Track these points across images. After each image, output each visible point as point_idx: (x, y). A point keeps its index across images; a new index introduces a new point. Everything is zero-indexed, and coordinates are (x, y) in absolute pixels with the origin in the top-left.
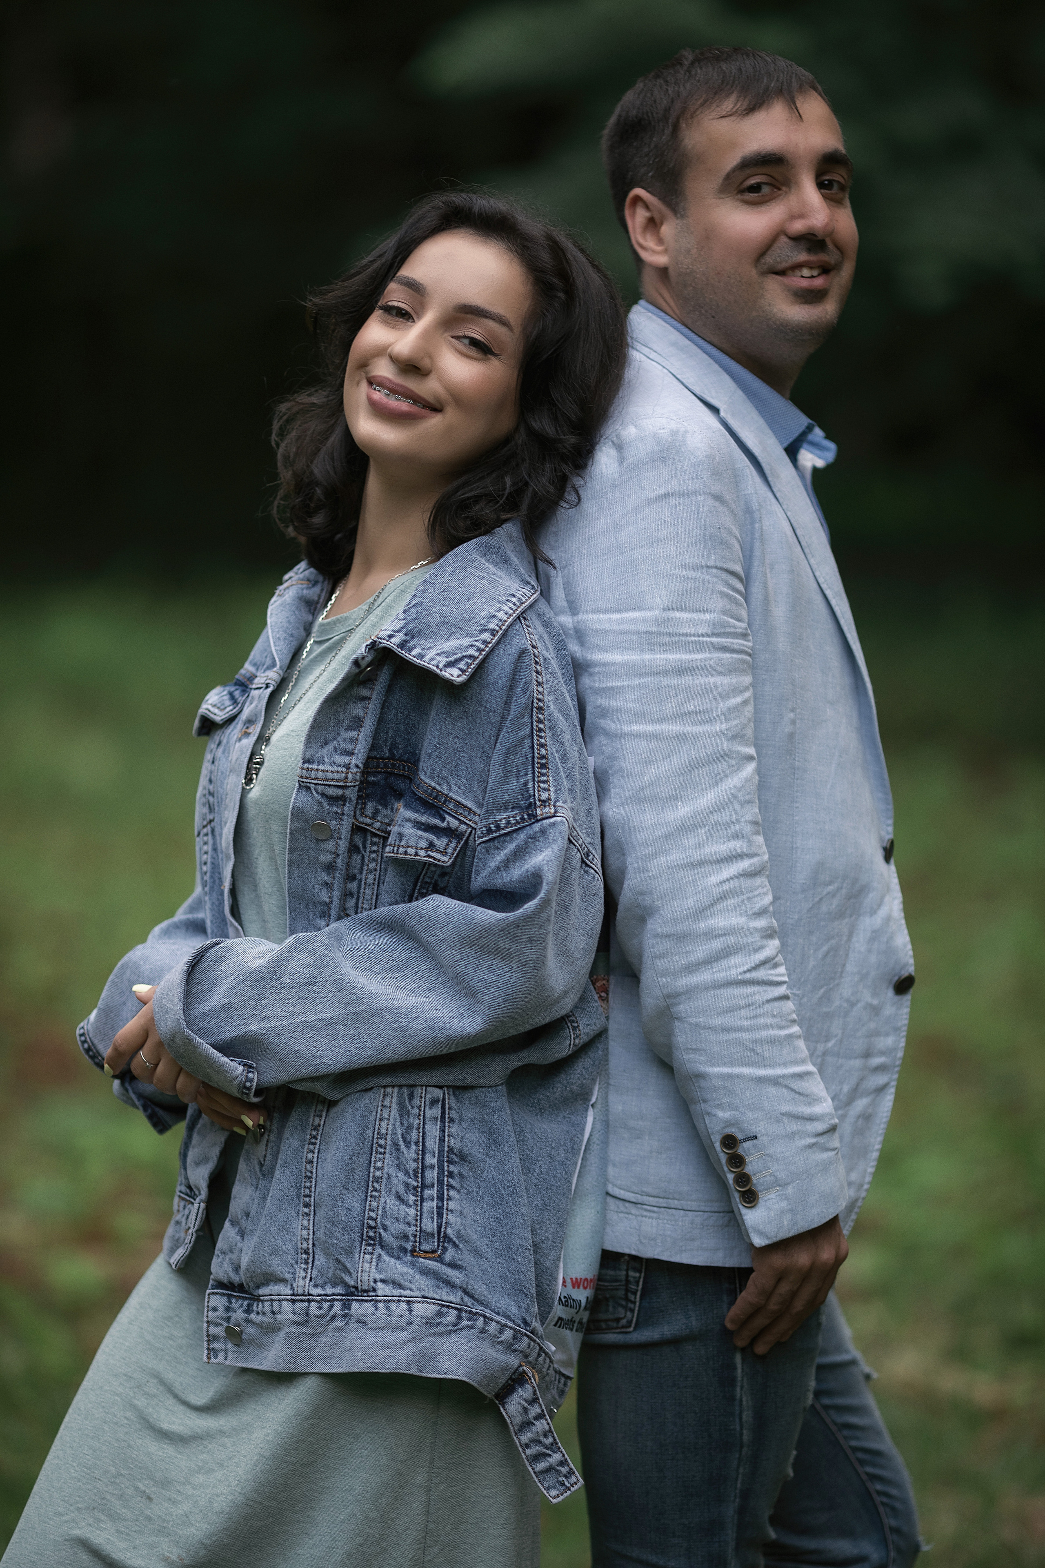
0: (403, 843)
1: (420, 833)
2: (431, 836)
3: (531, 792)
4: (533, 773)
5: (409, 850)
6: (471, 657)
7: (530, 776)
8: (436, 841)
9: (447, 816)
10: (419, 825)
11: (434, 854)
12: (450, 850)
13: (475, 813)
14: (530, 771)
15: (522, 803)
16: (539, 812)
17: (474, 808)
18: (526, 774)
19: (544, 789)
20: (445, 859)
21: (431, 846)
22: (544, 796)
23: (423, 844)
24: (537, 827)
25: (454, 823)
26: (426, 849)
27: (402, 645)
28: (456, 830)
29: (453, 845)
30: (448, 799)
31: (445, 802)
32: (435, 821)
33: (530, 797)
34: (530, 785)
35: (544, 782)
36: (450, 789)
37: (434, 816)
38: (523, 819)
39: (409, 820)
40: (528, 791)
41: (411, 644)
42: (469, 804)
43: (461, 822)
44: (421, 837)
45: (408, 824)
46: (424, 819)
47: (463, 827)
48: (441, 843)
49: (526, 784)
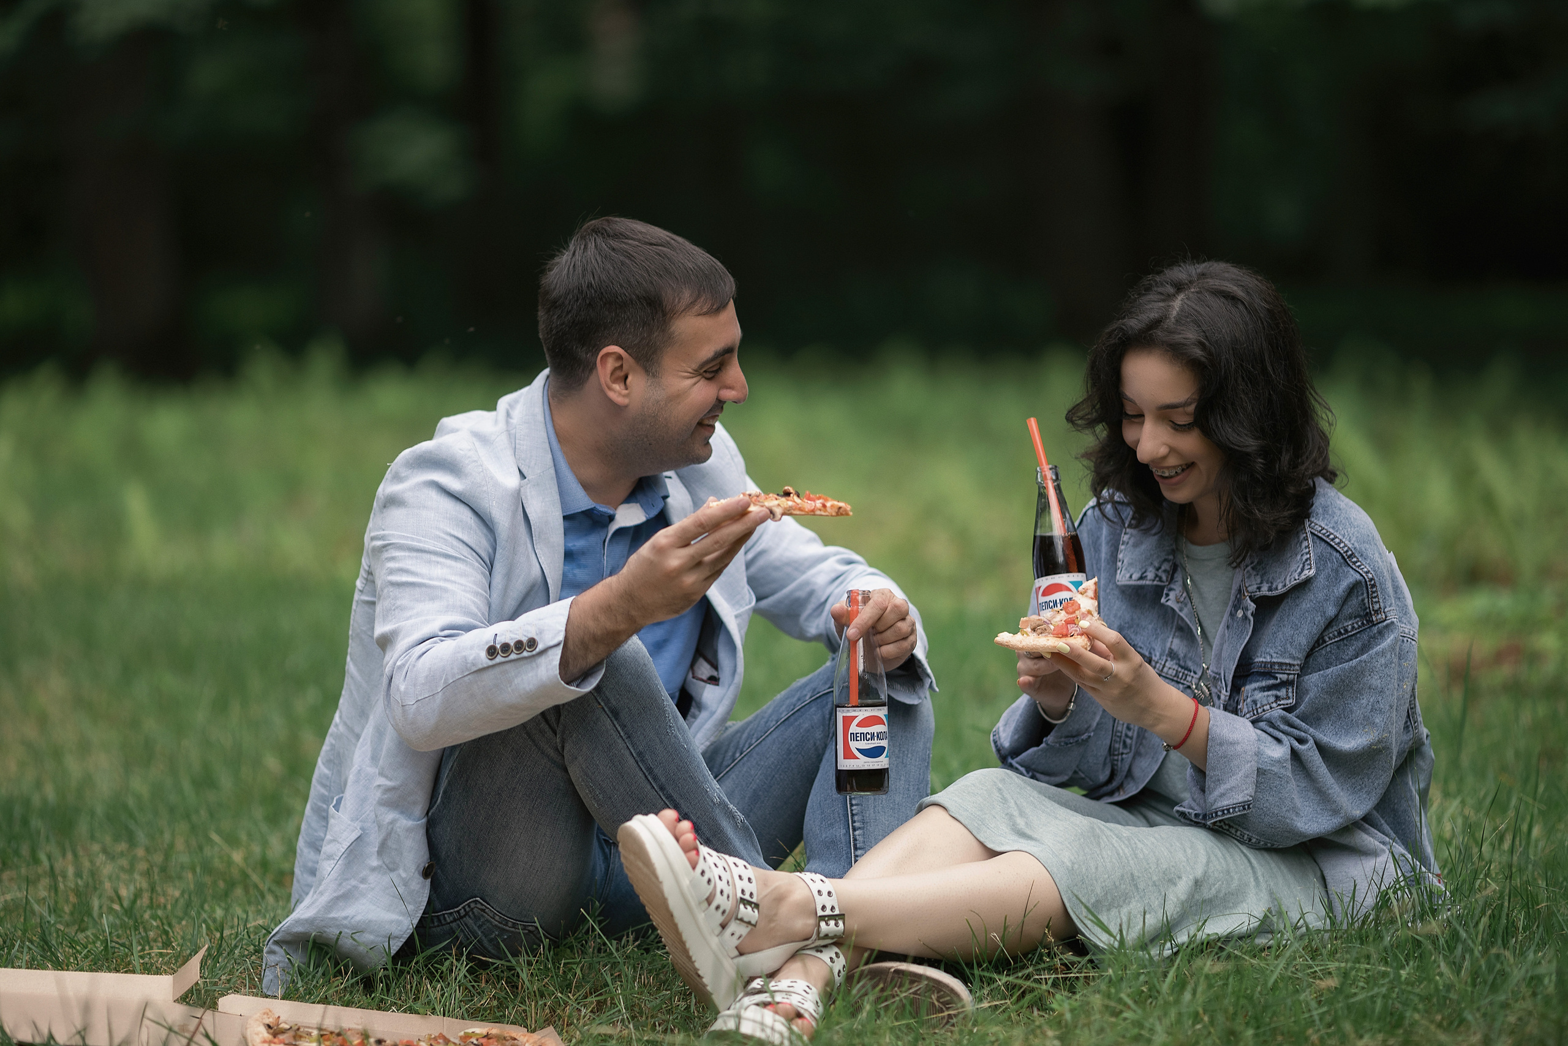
0: (1258, 706)
1: (1266, 693)
2: (1274, 692)
3: (1367, 605)
4: (1368, 593)
5: (1265, 708)
6: (1306, 560)
7: (1365, 595)
8: (1279, 693)
9: (1277, 675)
10: (1263, 689)
11: (1282, 702)
12: (1290, 694)
13: (1294, 665)
14: (1365, 592)
15: (1362, 613)
16: (1374, 619)
17: (1292, 662)
18: (1363, 594)
19: (1376, 602)
20: (1291, 701)
21: (1277, 698)
22: (1376, 607)
23: (1272, 699)
24: (1375, 629)
25: (1284, 677)
26: (1276, 701)
27: (1270, 589)
28: (1288, 680)
29: (1290, 690)
30: (1273, 664)
31: (1271, 667)
32: (1272, 682)
33: (1366, 609)
34: (1366, 600)
35: (1375, 597)
36: (1272, 657)
37: (1269, 679)
38: (1363, 623)
39: (1255, 689)
40: (1364, 604)
41: (1274, 586)
42: (1287, 661)
43: (1289, 674)
44: (1268, 696)
45: (1256, 692)
46: (1264, 684)
47: (1291, 677)
48: (1282, 693)
49: (1363, 600)
